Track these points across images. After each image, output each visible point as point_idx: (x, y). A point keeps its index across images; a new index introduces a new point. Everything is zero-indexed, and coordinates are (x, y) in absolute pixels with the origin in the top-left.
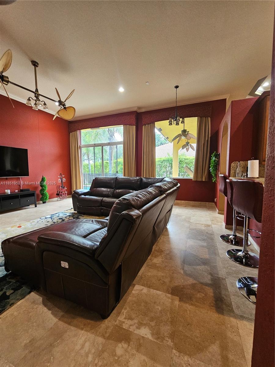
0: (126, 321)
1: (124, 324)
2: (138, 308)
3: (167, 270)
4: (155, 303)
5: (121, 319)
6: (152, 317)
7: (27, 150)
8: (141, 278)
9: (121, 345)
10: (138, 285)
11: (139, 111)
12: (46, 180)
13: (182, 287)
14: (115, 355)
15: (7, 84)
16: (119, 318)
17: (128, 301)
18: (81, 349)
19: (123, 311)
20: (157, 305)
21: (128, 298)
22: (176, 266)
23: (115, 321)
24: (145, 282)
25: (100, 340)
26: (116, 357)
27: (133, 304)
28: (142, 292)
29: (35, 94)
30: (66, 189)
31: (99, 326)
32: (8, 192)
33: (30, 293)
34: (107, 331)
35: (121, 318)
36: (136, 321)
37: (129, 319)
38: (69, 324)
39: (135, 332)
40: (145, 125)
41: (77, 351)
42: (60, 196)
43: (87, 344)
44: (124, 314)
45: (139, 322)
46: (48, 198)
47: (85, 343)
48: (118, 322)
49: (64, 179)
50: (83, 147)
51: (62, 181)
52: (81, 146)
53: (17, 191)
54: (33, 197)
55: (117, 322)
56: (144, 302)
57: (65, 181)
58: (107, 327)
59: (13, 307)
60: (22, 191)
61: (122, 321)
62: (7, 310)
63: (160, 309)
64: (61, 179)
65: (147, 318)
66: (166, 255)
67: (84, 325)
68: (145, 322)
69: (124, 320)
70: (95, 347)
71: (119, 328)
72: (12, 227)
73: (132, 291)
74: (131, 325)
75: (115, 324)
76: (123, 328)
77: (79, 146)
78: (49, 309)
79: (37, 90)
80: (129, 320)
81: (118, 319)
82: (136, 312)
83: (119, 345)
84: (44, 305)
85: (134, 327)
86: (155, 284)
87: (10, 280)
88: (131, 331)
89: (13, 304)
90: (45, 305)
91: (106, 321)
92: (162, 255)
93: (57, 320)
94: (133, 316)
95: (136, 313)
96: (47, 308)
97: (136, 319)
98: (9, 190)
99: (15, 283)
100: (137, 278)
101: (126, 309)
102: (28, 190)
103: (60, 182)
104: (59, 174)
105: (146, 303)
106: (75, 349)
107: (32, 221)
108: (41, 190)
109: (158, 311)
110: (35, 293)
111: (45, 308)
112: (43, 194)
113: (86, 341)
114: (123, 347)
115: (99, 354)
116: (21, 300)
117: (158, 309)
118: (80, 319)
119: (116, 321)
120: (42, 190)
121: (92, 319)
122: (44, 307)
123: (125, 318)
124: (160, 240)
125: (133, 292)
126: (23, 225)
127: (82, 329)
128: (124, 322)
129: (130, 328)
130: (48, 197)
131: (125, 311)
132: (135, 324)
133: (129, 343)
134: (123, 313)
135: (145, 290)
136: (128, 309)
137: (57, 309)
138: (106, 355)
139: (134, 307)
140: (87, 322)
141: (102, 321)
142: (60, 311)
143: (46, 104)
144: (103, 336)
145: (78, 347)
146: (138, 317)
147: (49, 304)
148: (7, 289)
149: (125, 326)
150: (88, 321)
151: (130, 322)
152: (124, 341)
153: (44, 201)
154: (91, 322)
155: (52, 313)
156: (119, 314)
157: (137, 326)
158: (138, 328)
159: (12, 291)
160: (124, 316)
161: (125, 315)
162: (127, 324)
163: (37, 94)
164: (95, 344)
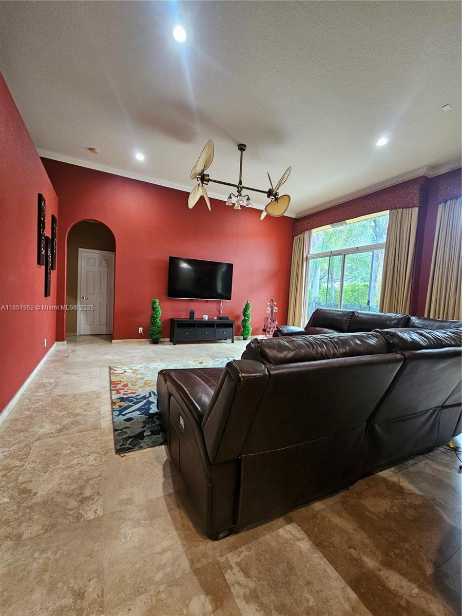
0: (236, 569)
1: (229, 571)
2: (270, 564)
3: (387, 540)
4: (309, 583)
5: (230, 560)
6: (284, 605)
7: (232, 264)
8: (314, 517)
9: (204, 601)
10: (299, 525)
11: (431, 174)
12: (251, 307)
13: (403, 603)
14: (187, 606)
15: (207, 183)
16: (229, 555)
17: (261, 539)
18: (158, 554)
19: (243, 549)
20: (311, 592)
21: (265, 535)
22: (421, 546)
23: (221, 556)
24: (316, 530)
25: (185, 563)
26: (186, 610)
27: (266, 552)
28: (297, 543)
29: (238, 187)
30: (277, 323)
31: (197, 544)
32: (206, 317)
33: (161, 444)
34: (202, 559)
35: (233, 558)
36: (251, 585)
37: (242, 570)
38: (170, 509)
39: (237, 601)
40: (446, 202)
41: (154, 552)
42: (267, 333)
43: (168, 555)
44: (240, 556)
45: (255, 591)
46: (250, 334)
47: (168, 550)
48: (224, 560)
49: (275, 308)
50: (312, 258)
51: (272, 311)
52: (308, 256)
53: (216, 318)
54: (231, 329)
55: (222, 560)
56: (288, 562)
57: (277, 311)
58: (205, 555)
59: (140, 451)
60: (220, 318)
61: (231, 563)
62: (134, 451)
63: (311, 603)
64: (272, 308)
65: (273, 597)
66: (405, 506)
67: (183, 525)
68: (265, 600)
69: (234, 566)
70: (173, 567)
71: (219, 570)
72: (194, 361)
73: (279, 529)
74: (238, 583)
75: (218, 560)
76: (224, 577)
77: (305, 256)
78: (165, 476)
79: (240, 182)
80: (242, 573)
81: (227, 555)
82: (261, 568)
83: (202, 595)
84: (164, 467)
85: (242, 591)
86: (334, 547)
87: (156, 420)
88: (232, 593)
89: (141, 448)
90: (164, 469)
91: (211, 544)
92: (396, 502)
93: (163, 495)
94: (253, 572)
95: (260, 572)
96: (163, 473)
97: (255, 581)
98: (207, 316)
99: (157, 425)
100: (303, 511)
101: (249, 549)
102: (227, 318)
103: (270, 312)
104: (270, 300)
105: (291, 568)
106: (154, 548)
107: (216, 359)
108: (243, 320)
109: (305, 604)
110: (165, 448)
111: (162, 472)
112: (244, 327)
113: (170, 549)
114: (204, 605)
115: (172, 583)
116: (151, 447)
117: (308, 601)
118: (184, 514)
119: (223, 556)
120: (245, 321)
121: (196, 525)
122: (162, 469)
123: (238, 564)
124: (412, 465)
125: (281, 531)
126: (205, 362)
127: (177, 529)
128: (231, 568)
129: (235, 586)
130: (250, 332)
131: (246, 553)
132: (246, 587)
133: (217, 608)
134: (240, 552)
135: (305, 545)
136: (252, 552)
137: (171, 481)
138: (177, 591)
139: (265, 557)
140: (188, 525)
141: (205, 539)
142: (172, 486)
143: (249, 199)
144: (192, 562)
145: (158, 548)
146: (259, 581)
147: (168, 469)
148: (147, 429)
149: (229, 576)
150: (190, 524)
151: (240, 577)
152: (211, 597)
153: (245, 337)
154: (192, 528)
155: (164, 483)
156: (233, 548)
157: (248, 594)
158: (247, 599)
159: (150, 433)
160: (238, 560)
161: (241, 560)
162: (234, 574)
163: (240, 187)
164: (176, 563)
